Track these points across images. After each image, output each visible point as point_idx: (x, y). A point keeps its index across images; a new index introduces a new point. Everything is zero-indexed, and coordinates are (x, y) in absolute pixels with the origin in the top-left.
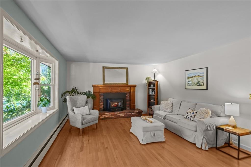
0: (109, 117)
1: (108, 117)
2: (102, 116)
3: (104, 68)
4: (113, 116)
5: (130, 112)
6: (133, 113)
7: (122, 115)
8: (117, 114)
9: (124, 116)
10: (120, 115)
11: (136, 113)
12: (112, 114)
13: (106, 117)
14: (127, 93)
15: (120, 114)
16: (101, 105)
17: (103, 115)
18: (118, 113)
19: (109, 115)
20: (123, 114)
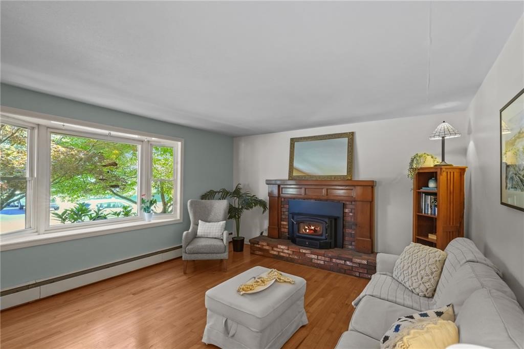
0: (288, 256)
1: (284, 255)
2: (272, 250)
3: (293, 141)
4: (296, 257)
5: (340, 259)
6: (348, 263)
7: (318, 259)
8: (305, 253)
9: (322, 262)
10: (312, 259)
11: (359, 264)
12: (293, 251)
13: (282, 254)
14: (348, 203)
15: (313, 256)
16: (284, 225)
17: (275, 249)
18: (307, 252)
19: (287, 251)
20: (320, 257)
